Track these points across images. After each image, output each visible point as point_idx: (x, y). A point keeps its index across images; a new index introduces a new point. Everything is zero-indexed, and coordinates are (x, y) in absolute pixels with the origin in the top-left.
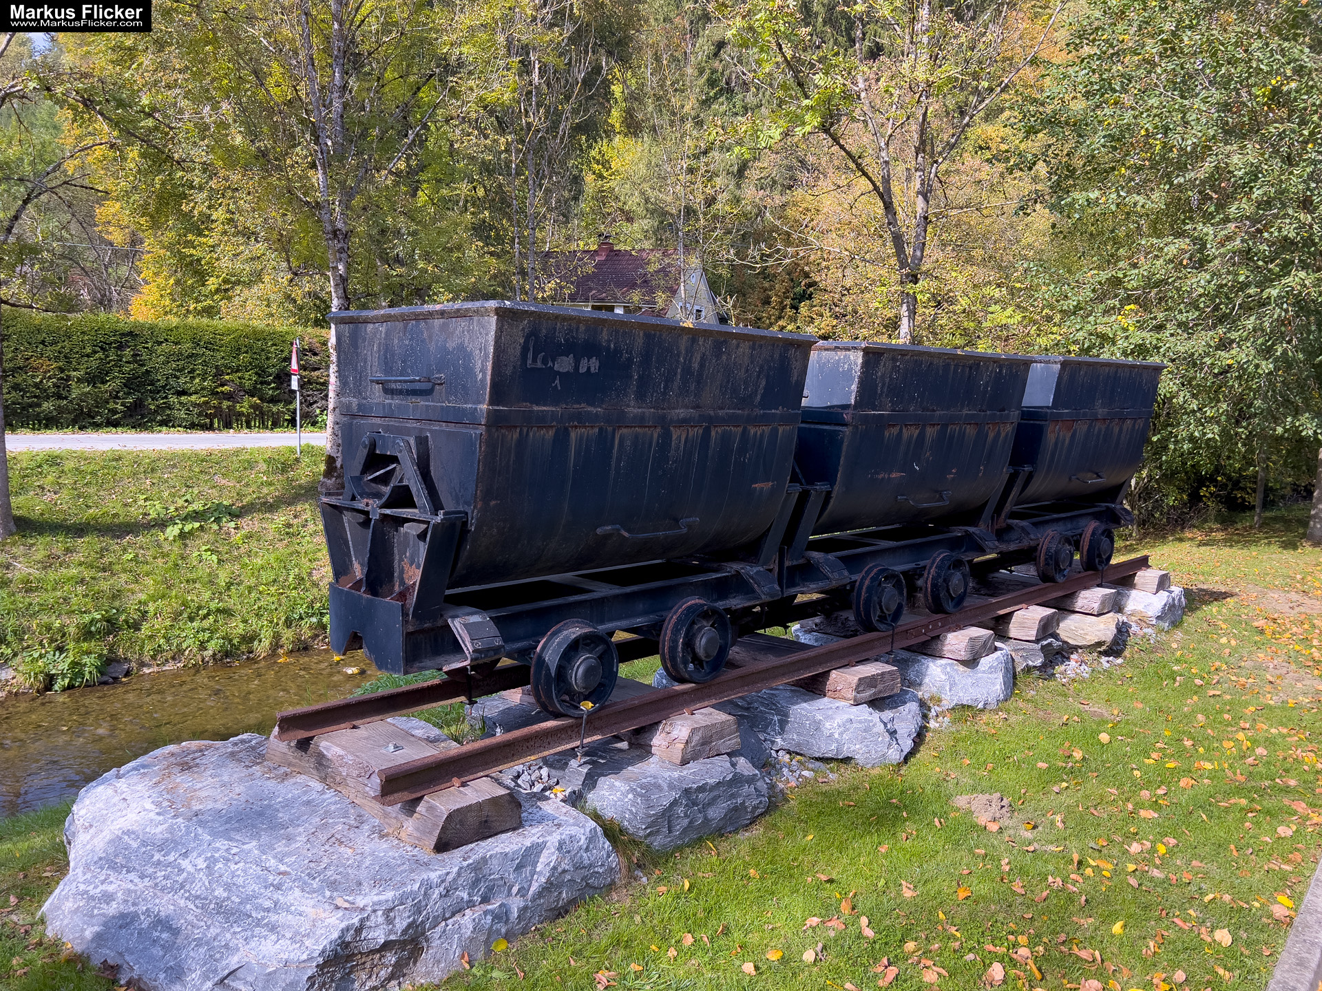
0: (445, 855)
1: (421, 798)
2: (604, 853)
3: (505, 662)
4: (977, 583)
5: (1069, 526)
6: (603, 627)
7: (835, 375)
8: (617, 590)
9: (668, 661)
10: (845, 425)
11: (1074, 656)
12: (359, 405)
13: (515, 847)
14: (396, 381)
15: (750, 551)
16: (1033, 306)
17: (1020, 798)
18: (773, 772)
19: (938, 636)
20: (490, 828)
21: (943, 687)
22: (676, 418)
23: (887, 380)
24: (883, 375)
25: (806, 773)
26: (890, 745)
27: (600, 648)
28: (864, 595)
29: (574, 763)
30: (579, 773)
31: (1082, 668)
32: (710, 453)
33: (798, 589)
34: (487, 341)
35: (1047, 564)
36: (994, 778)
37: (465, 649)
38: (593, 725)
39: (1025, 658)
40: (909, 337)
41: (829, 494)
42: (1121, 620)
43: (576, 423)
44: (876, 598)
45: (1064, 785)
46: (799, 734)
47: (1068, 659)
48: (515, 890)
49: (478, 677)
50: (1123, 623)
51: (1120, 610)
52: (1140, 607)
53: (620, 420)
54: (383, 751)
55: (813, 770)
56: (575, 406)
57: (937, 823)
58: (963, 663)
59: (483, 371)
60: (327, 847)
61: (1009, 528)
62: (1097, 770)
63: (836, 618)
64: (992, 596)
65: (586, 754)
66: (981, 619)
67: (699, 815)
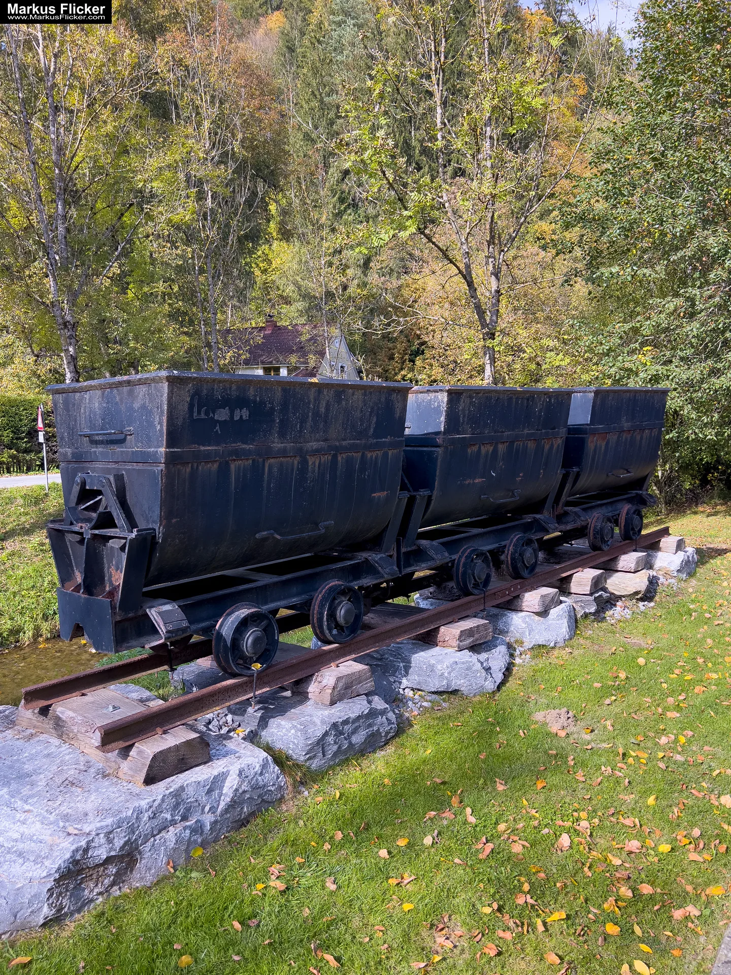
0: (153, 787)
1: (133, 745)
2: (274, 775)
3: (195, 639)
4: (548, 555)
5: (610, 509)
6: (267, 607)
7: (427, 411)
8: (275, 579)
9: (317, 629)
10: (438, 446)
11: (619, 603)
12: (73, 454)
13: (205, 777)
14: (97, 434)
15: (375, 543)
16: (577, 351)
17: (581, 711)
18: (401, 705)
19: (519, 596)
20: (186, 764)
21: (523, 633)
22: (310, 449)
23: (467, 412)
24: (463, 410)
25: (425, 704)
26: (486, 678)
27: (265, 623)
28: (461, 569)
29: (250, 710)
30: (255, 717)
31: (625, 611)
32: (338, 473)
33: (413, 568)
34: (162, 401)
35: (595, 538)
36: (563, 696)
37: (160, 631)
38: (262, 679)
39: (583, 608)
40: (491, 379)
41: (430, 497)
42: (651, 575)
43: (234, 457)
44: (470, 571)
45: (614, 698)
46: (419, 675)
47: (615, 605)
48: (207, 809)
49: (177, 650)
50: (653, 576)
51: (651, 567)
52: (665, 564)
53: (268, 453)
54: (105, 711)
55: (430, 701)
56: (233, 445)
57: (522, 734)
58: (538, 614)
59: (160, 423)
60: (62, 788)
61: (566, 514)
62: (636, 685)
63: (445, 588)
64: (559, 563)
65: (259, 702)
66: (549, 581)
67: (346, 742)
